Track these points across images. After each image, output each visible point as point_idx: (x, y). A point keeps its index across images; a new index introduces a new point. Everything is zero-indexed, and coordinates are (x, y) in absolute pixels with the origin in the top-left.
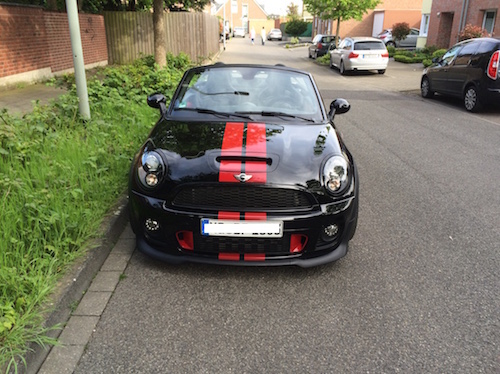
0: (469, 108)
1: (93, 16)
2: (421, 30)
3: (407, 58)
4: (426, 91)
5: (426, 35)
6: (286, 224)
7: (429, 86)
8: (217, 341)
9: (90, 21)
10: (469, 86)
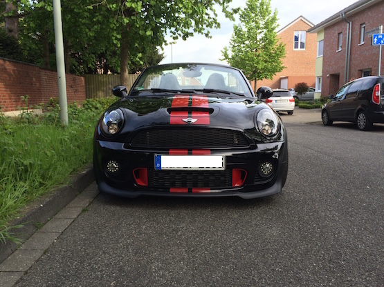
0: (362, 128)
1: (77, 77)
2: (316, 89)
3: (308, 105)
4: (326, 120)
5: (320, 91)
6: (227, 159)
7: (328, 116)
8: (169, 246)
9: (74, 80)
10: (360, 111)
